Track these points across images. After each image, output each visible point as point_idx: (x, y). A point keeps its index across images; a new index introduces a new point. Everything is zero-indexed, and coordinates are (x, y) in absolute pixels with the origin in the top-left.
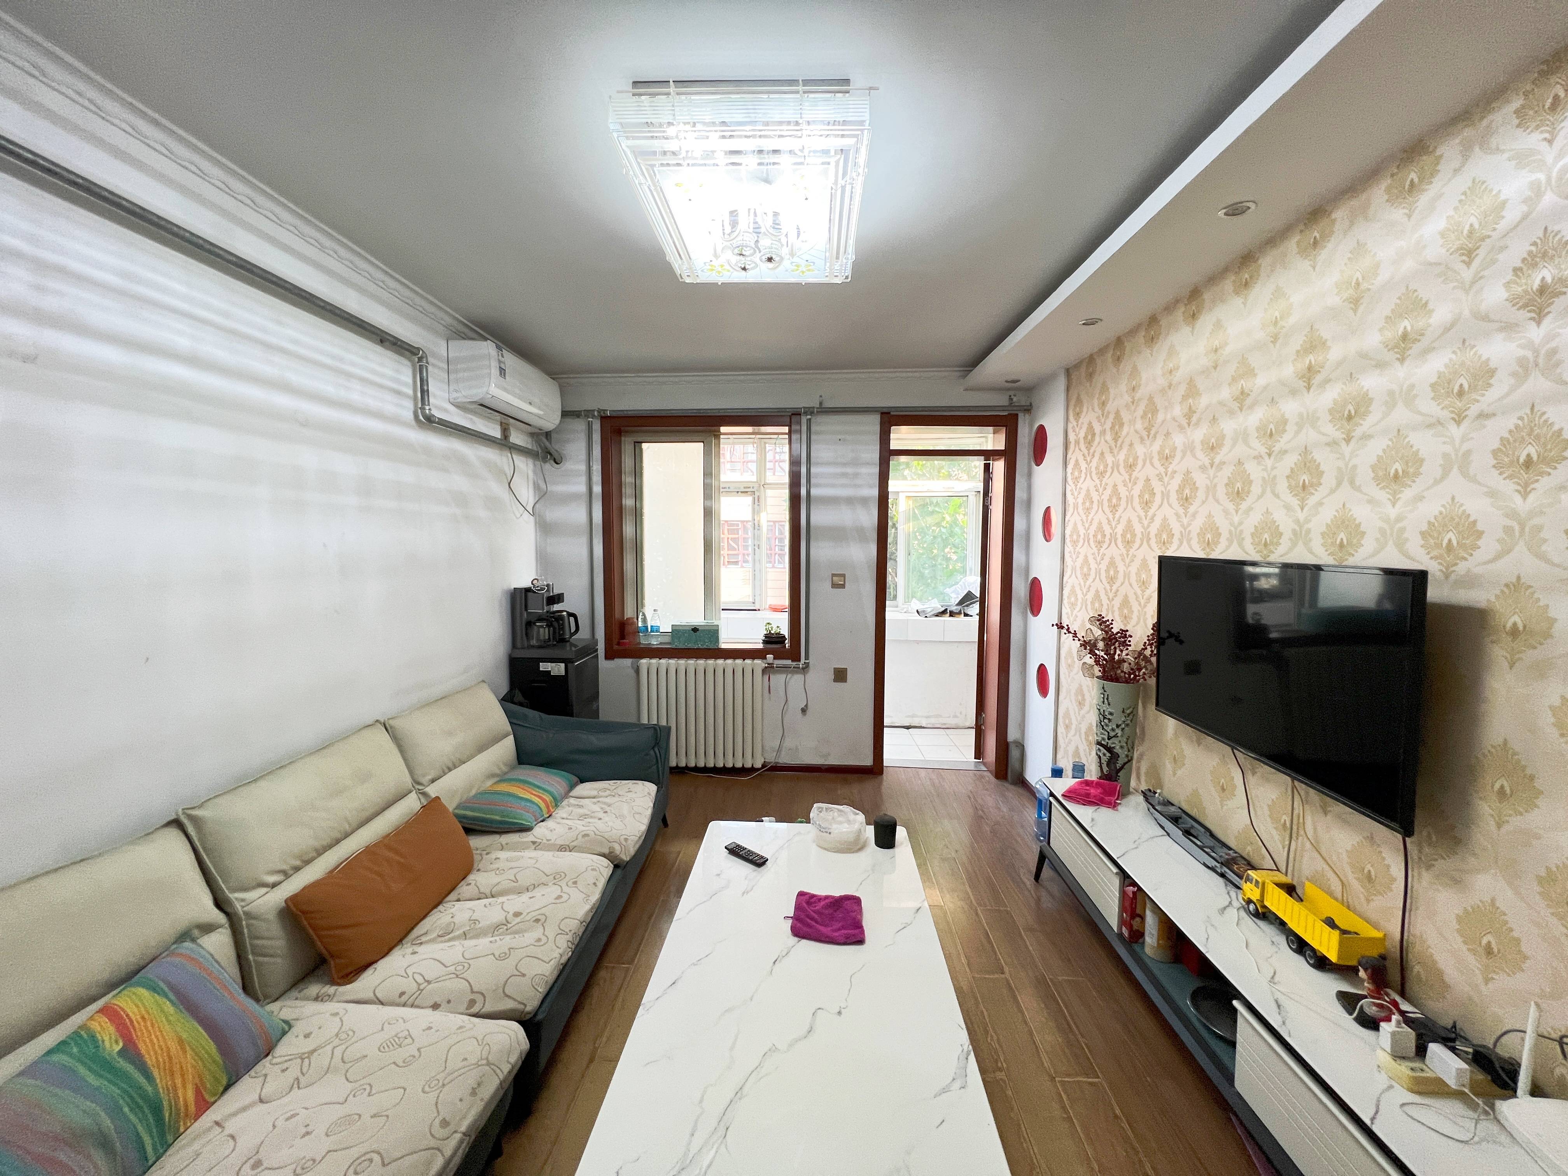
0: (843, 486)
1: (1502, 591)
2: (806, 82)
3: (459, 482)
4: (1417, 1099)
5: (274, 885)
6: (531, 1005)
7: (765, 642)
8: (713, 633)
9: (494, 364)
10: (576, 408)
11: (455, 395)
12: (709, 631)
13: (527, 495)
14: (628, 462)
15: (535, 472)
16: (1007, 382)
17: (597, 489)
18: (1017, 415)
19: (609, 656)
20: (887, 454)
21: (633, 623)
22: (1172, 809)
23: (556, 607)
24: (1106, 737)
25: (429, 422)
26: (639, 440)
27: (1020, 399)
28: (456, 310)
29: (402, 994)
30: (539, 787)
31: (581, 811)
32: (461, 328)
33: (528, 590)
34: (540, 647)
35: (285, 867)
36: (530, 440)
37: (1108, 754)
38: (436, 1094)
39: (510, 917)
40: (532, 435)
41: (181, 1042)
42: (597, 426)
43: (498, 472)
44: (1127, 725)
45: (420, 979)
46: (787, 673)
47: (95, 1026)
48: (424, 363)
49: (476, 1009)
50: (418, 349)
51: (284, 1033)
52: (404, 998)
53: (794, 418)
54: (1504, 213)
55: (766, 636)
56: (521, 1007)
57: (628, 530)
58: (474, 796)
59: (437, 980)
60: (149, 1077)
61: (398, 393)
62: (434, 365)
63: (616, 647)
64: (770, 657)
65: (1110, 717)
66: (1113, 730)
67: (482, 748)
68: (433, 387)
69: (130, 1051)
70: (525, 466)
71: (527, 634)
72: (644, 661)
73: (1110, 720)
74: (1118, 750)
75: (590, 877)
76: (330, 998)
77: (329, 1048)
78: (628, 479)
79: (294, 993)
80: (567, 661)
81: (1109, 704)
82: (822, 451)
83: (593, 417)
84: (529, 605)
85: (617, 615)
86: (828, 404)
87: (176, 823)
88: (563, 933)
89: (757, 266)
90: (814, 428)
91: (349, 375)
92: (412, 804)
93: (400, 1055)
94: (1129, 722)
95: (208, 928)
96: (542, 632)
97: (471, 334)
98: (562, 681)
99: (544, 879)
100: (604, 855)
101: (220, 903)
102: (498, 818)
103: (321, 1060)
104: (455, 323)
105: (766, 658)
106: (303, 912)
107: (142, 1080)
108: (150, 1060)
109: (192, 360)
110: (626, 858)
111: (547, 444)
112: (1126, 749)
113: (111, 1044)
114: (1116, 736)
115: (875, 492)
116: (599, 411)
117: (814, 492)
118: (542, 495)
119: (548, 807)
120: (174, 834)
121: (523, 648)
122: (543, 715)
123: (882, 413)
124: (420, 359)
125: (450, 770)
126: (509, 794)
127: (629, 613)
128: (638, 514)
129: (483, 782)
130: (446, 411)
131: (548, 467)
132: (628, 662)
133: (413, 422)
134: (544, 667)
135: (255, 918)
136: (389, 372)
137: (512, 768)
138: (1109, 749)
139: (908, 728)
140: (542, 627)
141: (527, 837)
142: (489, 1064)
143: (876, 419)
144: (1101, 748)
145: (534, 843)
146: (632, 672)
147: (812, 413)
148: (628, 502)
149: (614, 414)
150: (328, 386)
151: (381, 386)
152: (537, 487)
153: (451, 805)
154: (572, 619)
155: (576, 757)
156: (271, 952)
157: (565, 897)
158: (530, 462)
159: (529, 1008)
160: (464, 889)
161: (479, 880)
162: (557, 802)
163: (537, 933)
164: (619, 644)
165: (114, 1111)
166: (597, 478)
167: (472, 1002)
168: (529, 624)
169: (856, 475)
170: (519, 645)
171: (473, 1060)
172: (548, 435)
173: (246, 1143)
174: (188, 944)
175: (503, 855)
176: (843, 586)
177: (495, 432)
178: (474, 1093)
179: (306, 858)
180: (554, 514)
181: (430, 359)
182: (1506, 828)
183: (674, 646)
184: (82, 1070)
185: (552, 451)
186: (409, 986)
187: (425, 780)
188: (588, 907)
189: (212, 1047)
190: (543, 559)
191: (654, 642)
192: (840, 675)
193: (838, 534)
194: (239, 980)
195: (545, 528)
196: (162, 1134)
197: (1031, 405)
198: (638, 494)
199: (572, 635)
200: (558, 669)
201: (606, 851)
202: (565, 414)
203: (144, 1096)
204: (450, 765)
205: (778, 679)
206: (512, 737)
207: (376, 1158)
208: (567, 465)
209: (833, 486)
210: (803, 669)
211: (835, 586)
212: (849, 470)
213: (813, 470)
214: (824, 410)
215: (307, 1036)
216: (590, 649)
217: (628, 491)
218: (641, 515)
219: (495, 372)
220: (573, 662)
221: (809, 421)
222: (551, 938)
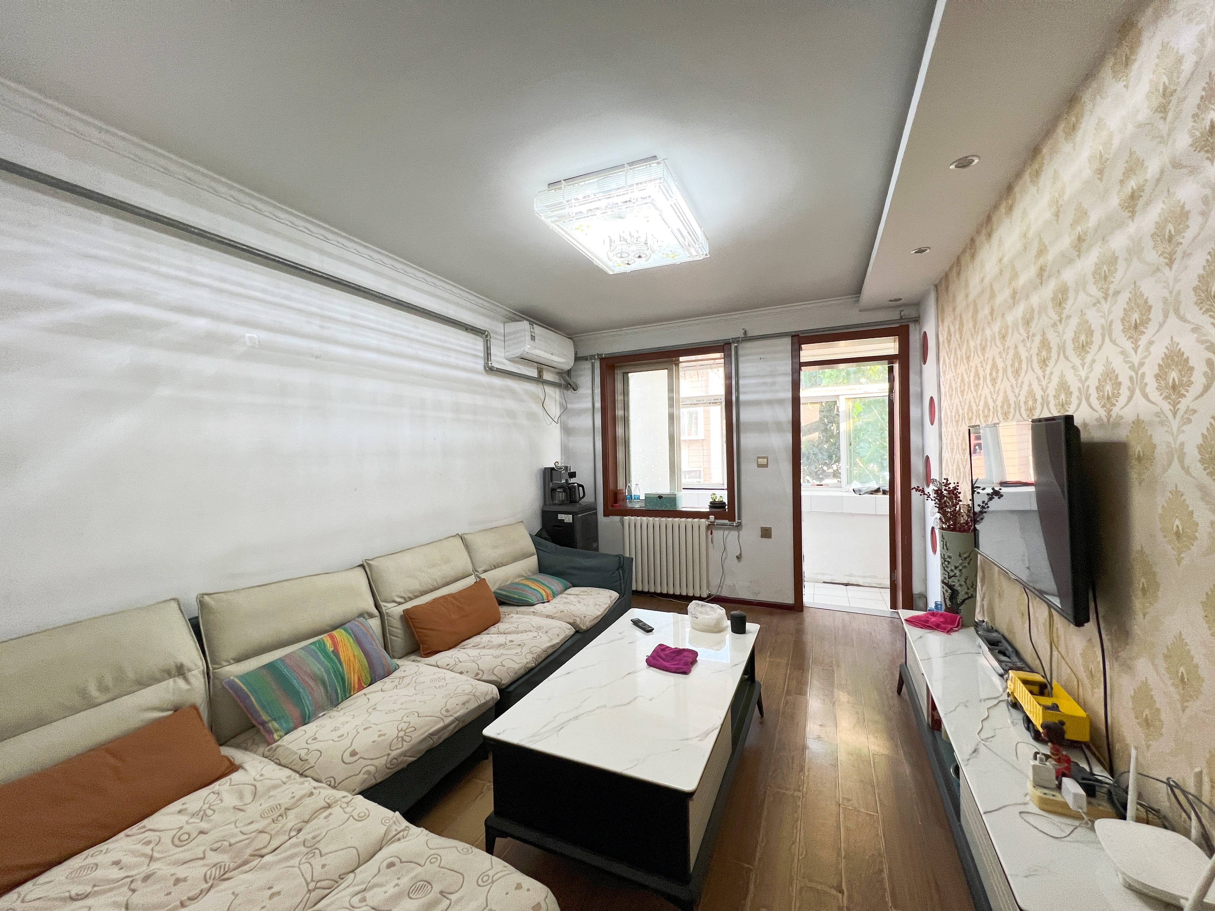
0: (764, 392)
1: (1132, 427)
2: (631, 164)
3: (511, 404)
4: (1042, 813)
5: (400, 604)
6: (505, 681)
7: (711, 507)
8: (673, 499)
9: (528, 334)
10: (586, 354)
11: (507, 354)
12: (670, 498)
13: (555, 410)
14: (619, 386)
15: (561, 397)
16: (891, 301)
17: (598, 405)
18: (908, 326)
19: (606, 514)
20: (798, 366)
21: (622, 493)
22: (995, 635)
23: (572, 480)
24: (947, 576)
25: (490, 370)
26: (627, 371)
27: (909, 312)
28: (507, 307)
29: (448, 665)
30: (543, 584)
31: (566, 600)
32: (511, 315)
33: (552, 469)
34: (560, 505)
35: (405, 596)
36: (557, 377)
37: (949, 591)
38: (446, 700)
39: (507, 642)
40: (558, 373)
41: (354, 655)
42: (597, 364)
43: (535, 397)
44: (965, 567)
45: (457, 660)
46: (725, 529)
47: (325, 639)
48: (488, 338)
49: (478, 677)
50: (485, 331)
51: (396, 670)
52: (448, 667)
53: (726, 347)
54: (1113, 142)
55: (711, 503)
56: (499, 680)
57: (620, 431)
58: (509, 585)
59: (465, 662)
60: (341, 664)
61: (475, 356)
62: (496, 339)
63: (610, 508)
64: (712, 517)
65: (948, 560)
66: (952, 570)
67: (515, 559)
68: (493, 351)
69: (336, 652)
70: (554, 393)
71: (552, 498)
72: (626, 518)
73: (949, 563)
74: (957, 588)
75: (557, 631)
76: (419, 661)
77: (411, 677)
78: (619, 398)
79: (406, 658)
80: (574, 514)
81: (947, 550)
82: (745, 368)
83: (595, 359)
84: (553, 479)
85: (611, 487)
86: (750, 334)
87: (362, 566)
88: (531, 652)
89: (635, 262)
90: (740, 352)
91: (449, 349)
92: (471, 581)
93: (438, 684)
94: (966, 564)
95: (371, 616)
96: (561, 496)
97: (517, 318)
98: (571, 526)
99: (532, 629)
100: (570, 624)
101: (377, 606)
102: (517, 597)
103: (406, 681)
104: (507, 313)
105: (709, 518)
106: (411, 618)
107: (339, 665)
108: (342, 659)
109: (378, 350)
110: (584, 628)
111: (567, 378)
112: (965, 587)
113: (330, 648)
114: (955, 576)
115: (789, 395)
116: (598, 355)
117: (742, 397)
118: (564, 409)
119: (548, 596)
120: (361, 570)
121: (550, 505)
122: (558, 546)
123: (792, 336)
124: (487, 336)
125: (495, 568)
126: (528, 586)
127: (621, 485)
128: (626, 420)
129: (515, 578)
130: (503, 364)
131: (570, 393)
132: (617, 518)
133: (484, 372)
134: (561, 517)
135: (390, 616)
136: (470, 345)
137: (534, 574)
138: (950, 587)
139: (847, 585)
140: (560, 492)
141: (532, 609)
142: (474, 696)
143: (788, 341)
144: (944, 586)
145: (534, 612)
146: (619, 524)
147: (738, 342)
148: (620, 413)
149: (607, 356)
150: (438, 357)
151: (466, 354)
152: (561, 405)
153: (493, 588)
154: (581, 488)
155: (574, 572)
156: (395, 634)
157: (539, 637)
158: (557, 390)
159: (503, 682)
160: (493, 629)
161: (501, 626)
162: (555, 595)
163: (518, 650)
164: (612, 506)
165: (327, 671)
166: (598, 398)
167: (477, 674)
168: (553, 490)
169: (774, 384)
170: (548, 503)
171: (467, 692)
172: (569, 372)
173: (372, 702)
174: (362, 618)
175: (515, 616)
176: (766, 466)
177: (534, 373)
178: (464, 704)
179: (416, 594)
180: (573, 422)
181: (492, 335)
182: (1148, 617)
183: (646, 508)
184: (319, 654)
185: (572, 384)
186: (452, 662)
187: (480, 570)
188: (549, 644)
189: (366, 663)
190: (565, 450)
191: (637, 506)
192: (766, 533)
193: (761, 427)
194: (383, 644)
195: (567, 431)
196: (345, 692)
197: (919, 317)
198: (626, 407)
199: (581, 499)
200: (568, 519)
201: (572, 621)
202: (577, 359)
203: (338, 671)
204: (496, 565)
205: (718, 534)
206: (536, 557)
207: (416, 714)
208: (581, 391)
209: (754, 392)
210: (736, 526)
211: (760, 466)
212: (769, 380)
213: (741, 382)
214: (747, 338)
215: (404, 671)
216: (592, 508)
217: (619, 405)
218: (628, 420)
219: (528, 338)
220: (577, 514)
221: (736, 347)
222: (524, 654)
